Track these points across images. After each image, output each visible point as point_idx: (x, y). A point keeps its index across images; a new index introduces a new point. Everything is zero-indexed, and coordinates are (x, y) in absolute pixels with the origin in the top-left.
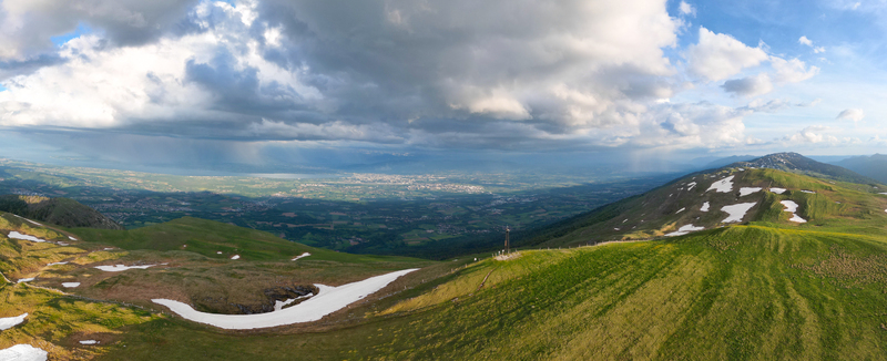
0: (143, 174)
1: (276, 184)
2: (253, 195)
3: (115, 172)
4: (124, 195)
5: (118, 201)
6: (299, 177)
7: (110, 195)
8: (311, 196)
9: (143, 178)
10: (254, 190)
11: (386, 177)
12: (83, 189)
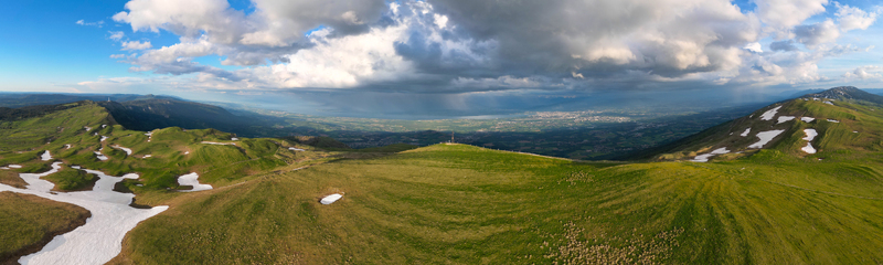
0: (384, 121)
1: (480, 123)
2: (463, 132)
3: (363, 120)
4: (370, 136)
5: (366, 140)
6: (497, 117)
7: (360, 136)
8: (506, 130)
9: (385, 124)
10: (464, 128)
11: (560, 114)
12: (340, 132)
